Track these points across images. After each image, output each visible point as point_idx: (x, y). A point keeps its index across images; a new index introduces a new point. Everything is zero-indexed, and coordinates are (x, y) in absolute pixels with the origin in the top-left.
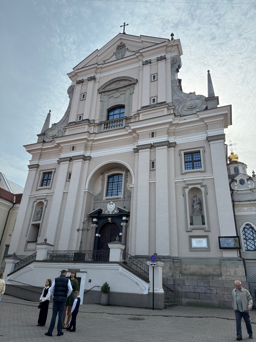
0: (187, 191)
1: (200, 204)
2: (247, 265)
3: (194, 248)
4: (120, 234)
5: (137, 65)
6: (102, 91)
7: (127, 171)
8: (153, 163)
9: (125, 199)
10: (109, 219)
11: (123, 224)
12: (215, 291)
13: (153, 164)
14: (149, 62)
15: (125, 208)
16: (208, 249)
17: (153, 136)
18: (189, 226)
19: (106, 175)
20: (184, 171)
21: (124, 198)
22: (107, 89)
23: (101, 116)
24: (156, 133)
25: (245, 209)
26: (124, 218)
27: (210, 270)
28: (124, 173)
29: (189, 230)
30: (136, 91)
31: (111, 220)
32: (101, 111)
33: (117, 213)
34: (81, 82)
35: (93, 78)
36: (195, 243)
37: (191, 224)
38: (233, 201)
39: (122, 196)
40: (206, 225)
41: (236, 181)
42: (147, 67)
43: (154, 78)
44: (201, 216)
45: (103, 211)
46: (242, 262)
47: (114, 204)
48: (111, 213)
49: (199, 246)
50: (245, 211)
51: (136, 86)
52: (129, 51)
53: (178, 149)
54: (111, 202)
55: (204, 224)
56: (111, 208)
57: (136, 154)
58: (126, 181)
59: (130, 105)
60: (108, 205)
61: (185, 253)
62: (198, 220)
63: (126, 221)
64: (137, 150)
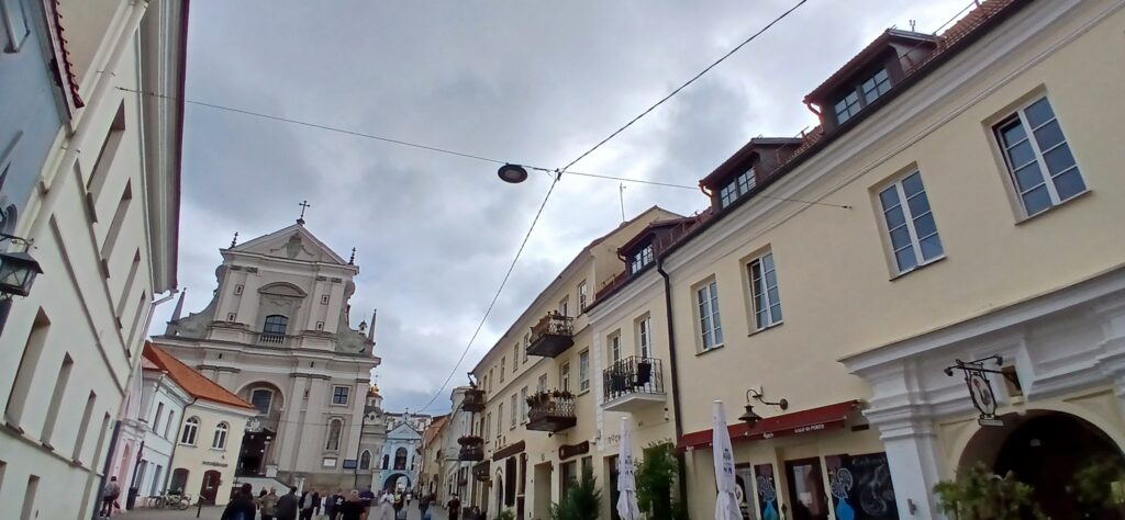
0: (330, 421)
1: (338, 433)
2: (358, 478)
3: (325, 467)
4: (263, 452)
5: (309, 274)
6: (263, 292)
7: (278, 390)
9: (271, 419)
10: (252, 437)
11: (266, 443)
13: (307, 393)
14: (322, 279)
15: (271, 428)
16: (335, 467)
17: (312, 366)
18: (325, 449)
19: (253, 390)
20: (332, 403)
22: (270, 291)
23: (257, 323)
24: (315, 366)
25: (368, 439)
26: (268, 438)
27: (334, 482)
28: (273, 392)
29: (324, 452)
30: (303, 305)
31: (256, 438)
32: (258, 317)
33: (261, 432)
34: (236, 268)
35: (254, 271)
36: (327, 462)
37: (327, 448)
38: (361, 433)
39: (268, 415)
40: (338, 450)
41: (368, 416)
42: (320, 285)
43: (326, 299)
44: (336, 443)
46: (355, 477)
47: (260, 422)
48: (257, 432)
49: (328, 465)
51: (304, 301)
52: (305, 250)
53: (332, 382)
54: (256, 420)
55: (336, 448)
56: (257, 426)
57: (292, 379)
58: (275, 401)
59: (294, 321)
61: (318, 470)
62: (332, 445)
63: (269, 440)
64: (294, 376)
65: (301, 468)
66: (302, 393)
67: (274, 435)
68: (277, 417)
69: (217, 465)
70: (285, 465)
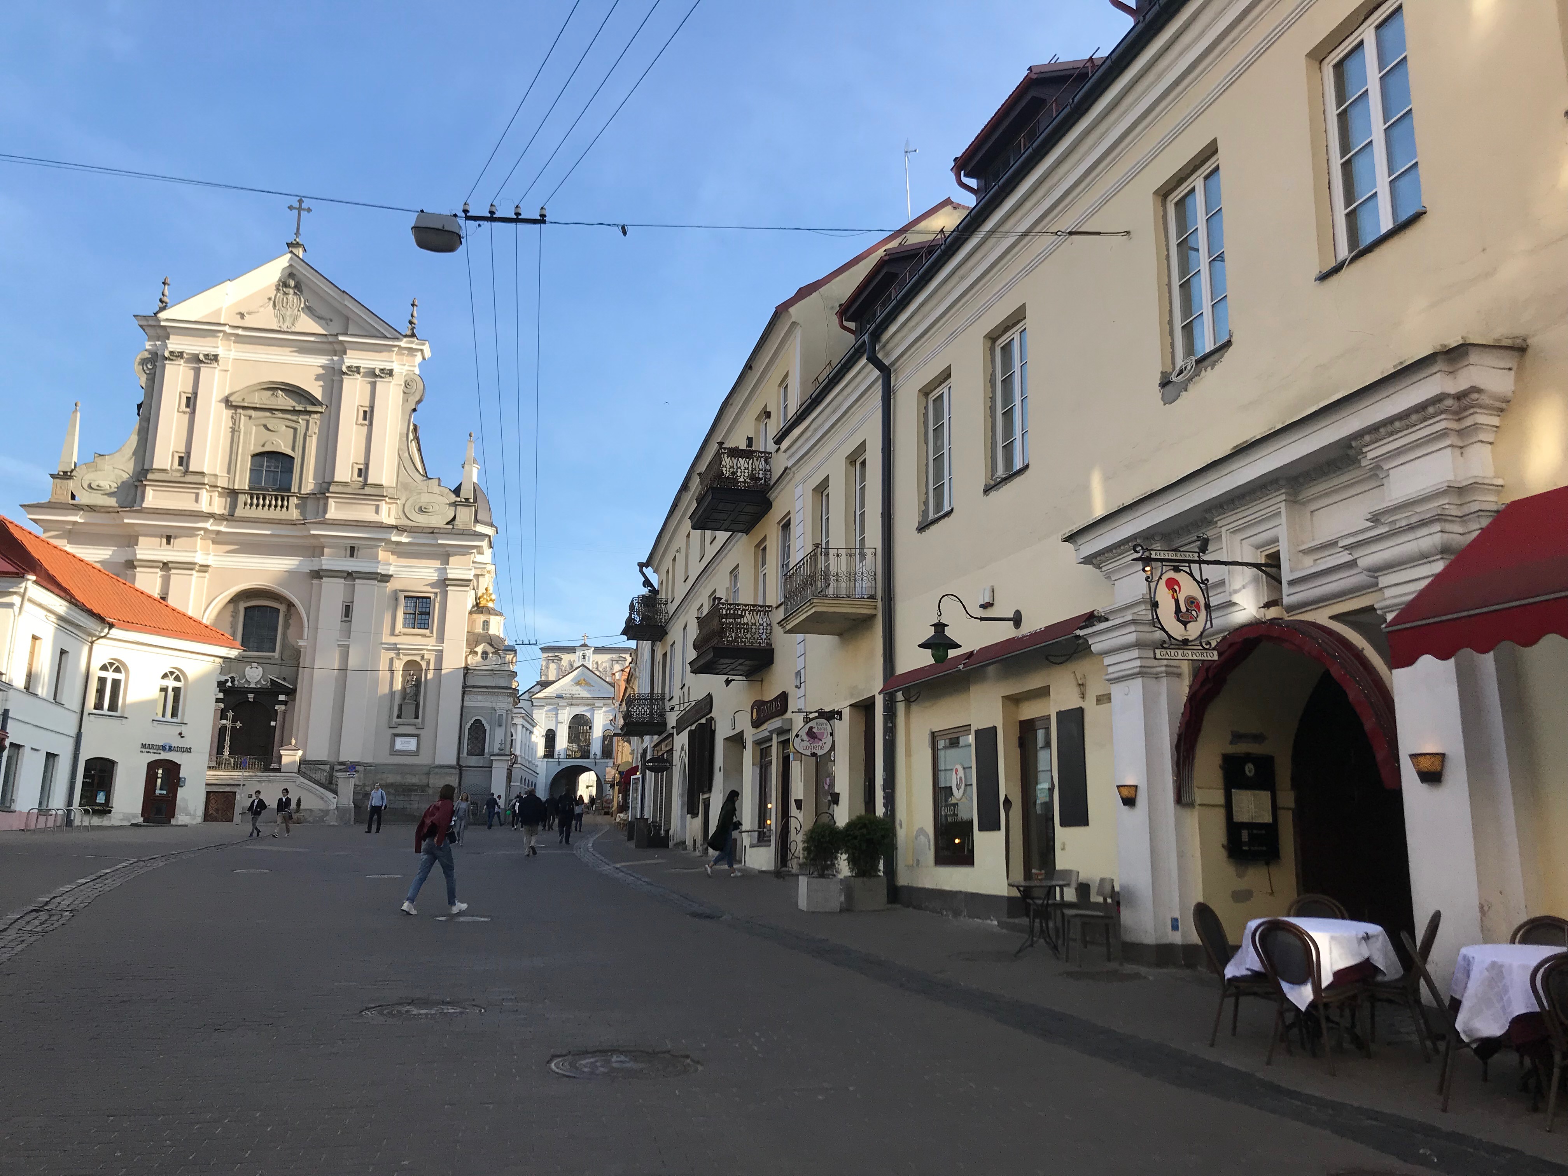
0: (400, 664)
1: (417, 686)
2: (464, 773)
3: (397, 751)
4: (273, 724)
5: (325, 362)
6: (235, 404)
7: (290, 605)
8: (348, 607)
9: (283, 662)
10: (251, 696)
11: (279, 708)
12: (417, 805)
13: (348, 610)
14: (353, 371)
15: (284, 679)
16: (416, 753)
17: (352, 555)
18: (395, 720)
19: (244, 606)
20: (400, 629)
21: (282, 660)
22: (249, 401)
23: (236, 469)
24: (358, 550)
25: (480, 697)
26: (282, 698)
27: (415, 780)
28: (282, 608)
29: (393, 725)
30: (321, 429)
31: (254, 698)
33: (265, 687)
34: (176, 356)
35: (212, 359)
36: (401, 744)
37: (399, 717)
38: (465, 686)
39: (276, 654)
40: (420, 720)
41: (476, 653)
42: (350, 382)
43: (366, 415)
44: (414, 706)
45: (236, 679)
46: (457, 771)
47: (260, 669)
48: (254, 686)
49: (404, 749)
50: (477, 701)
51: (323, 419)
53: (394, 586)
54: (255, 665)
55: (417, 717)
56: (254, 675)
57: (315, 581)
58: (287, 626)
59: (306, 463)
60: (248, 669)
61: (384, 758)
62: (409, 709)
63: (285, 703)
64: (317, 574)
65: (348, 755)
66: (339, 611)
67: (291, 693)
68: (294, 658)
69: (171, 749)
70: (320, 751)
